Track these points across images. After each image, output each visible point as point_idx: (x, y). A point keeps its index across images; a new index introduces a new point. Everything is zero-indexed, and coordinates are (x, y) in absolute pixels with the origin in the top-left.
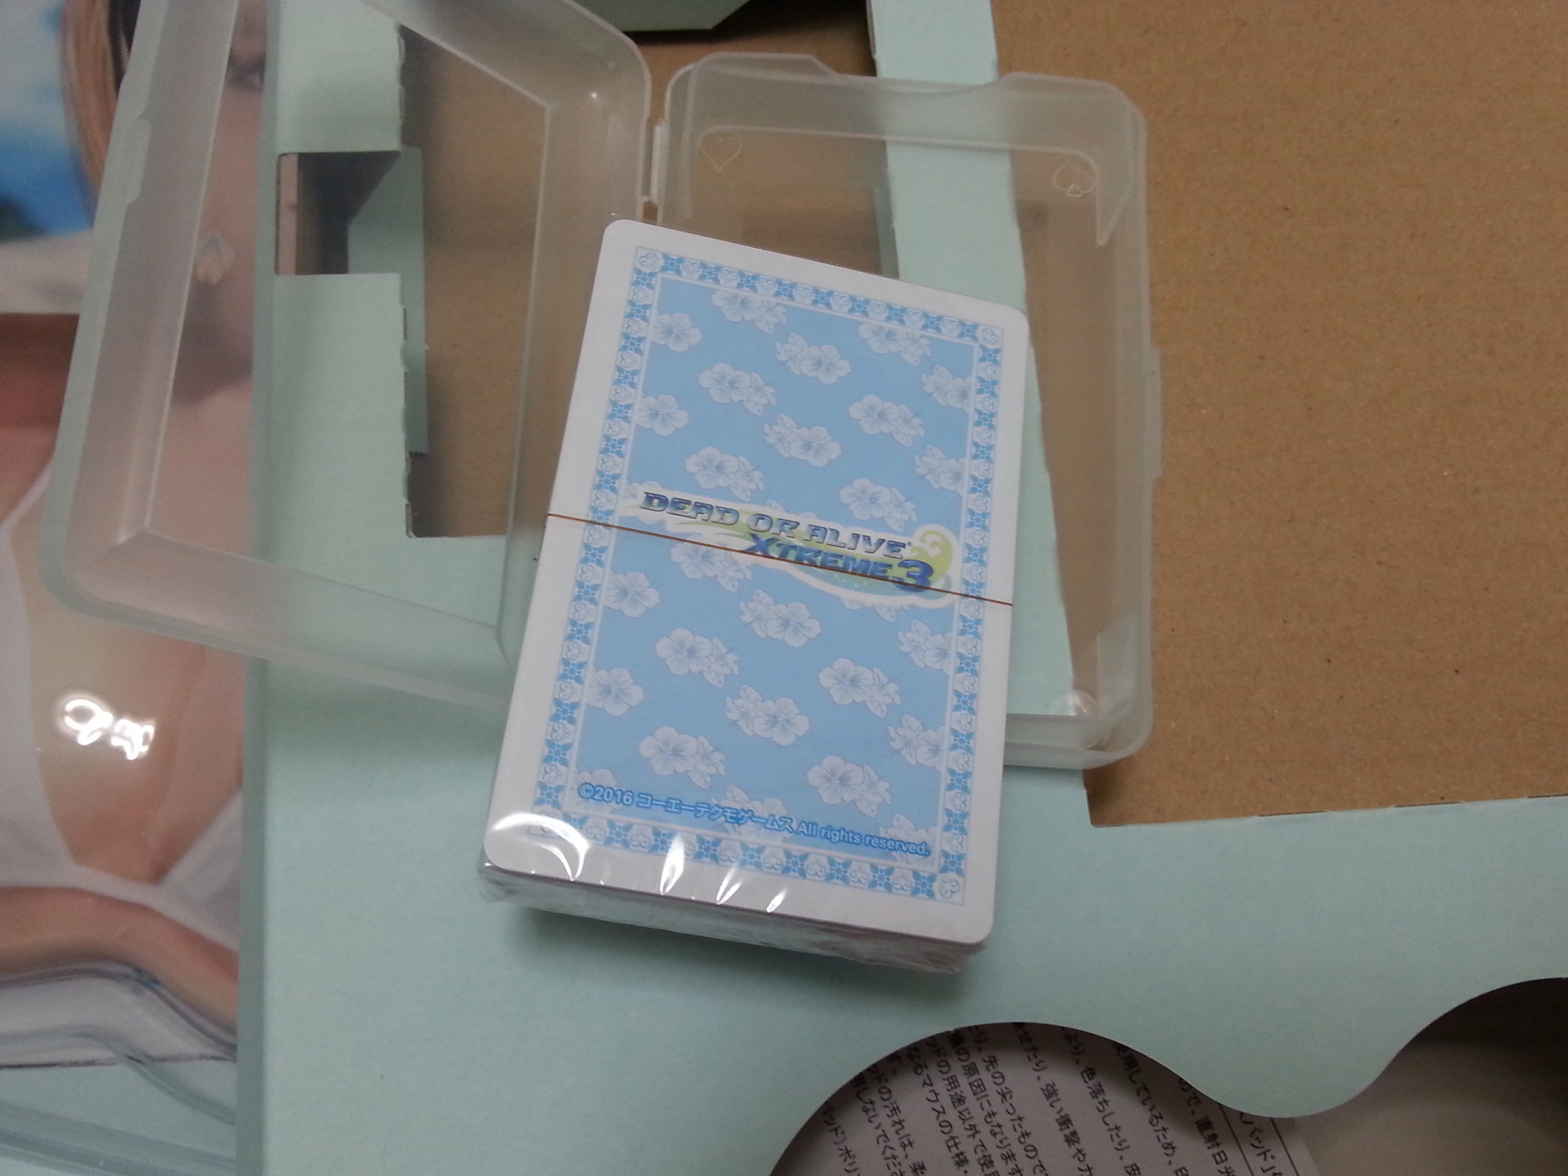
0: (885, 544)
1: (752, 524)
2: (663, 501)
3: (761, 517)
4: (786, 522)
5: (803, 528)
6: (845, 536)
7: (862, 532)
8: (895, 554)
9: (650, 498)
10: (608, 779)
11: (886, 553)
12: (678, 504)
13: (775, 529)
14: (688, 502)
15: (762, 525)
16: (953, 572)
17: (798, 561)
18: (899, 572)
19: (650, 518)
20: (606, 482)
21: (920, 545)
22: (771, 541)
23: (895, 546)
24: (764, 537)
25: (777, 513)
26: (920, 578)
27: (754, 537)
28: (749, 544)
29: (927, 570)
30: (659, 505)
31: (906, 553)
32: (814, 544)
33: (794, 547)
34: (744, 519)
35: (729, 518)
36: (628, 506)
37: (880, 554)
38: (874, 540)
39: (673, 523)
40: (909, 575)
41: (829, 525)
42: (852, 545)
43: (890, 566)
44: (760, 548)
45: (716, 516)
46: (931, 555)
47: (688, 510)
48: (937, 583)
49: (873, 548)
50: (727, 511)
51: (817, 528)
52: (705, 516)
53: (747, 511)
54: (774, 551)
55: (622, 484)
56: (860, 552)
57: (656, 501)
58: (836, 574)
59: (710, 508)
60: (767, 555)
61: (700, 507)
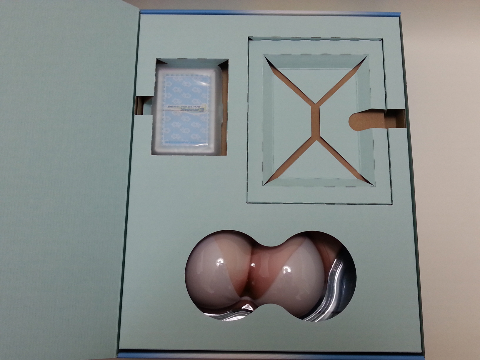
2: (170, 106)
3: (182, 106)
5: (187, 107)
6: (193, 107)
7: (195, 106)
9: (168, 106)
10: (168, 140)
12: (172, 107)
13: (184, 107)
16: (207, 108)
17: (187, 111)
18: (200, 110)
19: (169, 109)
20: (163, 105)
21: (202, 106)
22: (184, 109)
23: (199, 107)
24: (183, 109)
25: (184, 105)
26: (202, 110)
27: (182, 109)
28: (181, 110)
29: (203, 109)
31: (200, 107)
32: (189, 108)
33: (186, 109)
34: (180, 107)
35: (178, 107)
36: (166, 108)
37: (197, 108)
38: (196, 107)
39: (171, 109)
41: (191, 106)
44: (183, 110)
46: (204, 107)
47: (173, 107)
48: (205, 110)
50: (178, 106)
51: (189, 106)
53: (180, 106)
54: (184, 110)
55: (165, 105)
56: (195, 108)
58: (192, 112)
59: (176, 106)
60: (183, 111)
61: (174, 106)
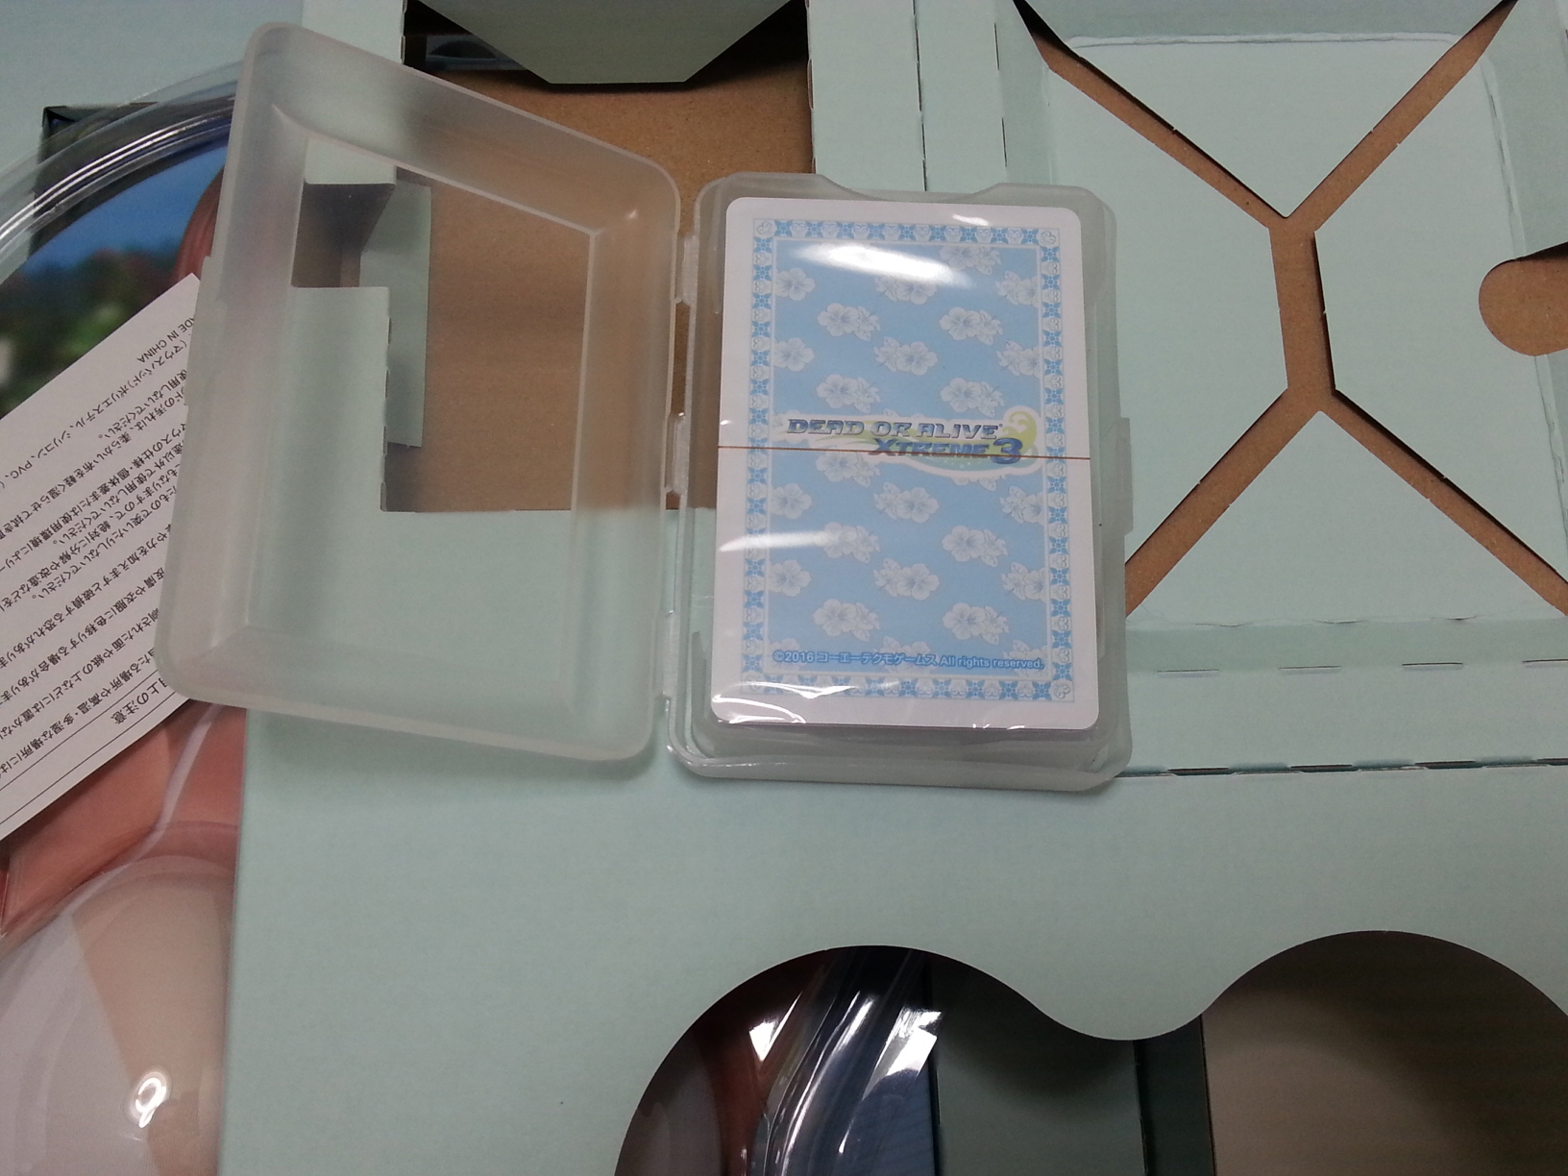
0: (981, 429)
1: (875, 430)
2: (804, 424)
3: (881, 424)
4: (901, 425)
5: (915, 427)
6: (949, 429)
7: (962, 422)
8: (990, 436)
9: (793, 423)
10: (793, 645)
11: (983, 436)
12: (816, 425)
13: (893, 432)
14: (824, 422)
15: (883, 430)
16: (1040, 442)
17: (915, 453)
18: (996, 450)
19: (795, 439)
20: (757, 417)
21: (1010, 425)
22: (891, 442)
23: (990, 429)
24: (885, 440)
25: (893, 418)
26: (1012, 451)
27: (878, 441)
28: (875, 447)
29: (1017, 444)
30: (801, 427)
31: (999, 434)
32: (925, 439)
33: (910, 444)
34: (868, 427)
35: (856, 429)
36: (777, 432)
37: (979, 438)
38: (972, 427)
39: (814, 440)
40: (1002, 450)
41: (934, 421)
42: (955, 434)
43: (987, 446)
44: (884, 448)
45: (846, 429)
46: (1019, 431)
47: (824, 428)
48: (1026, 451)
49: (972, 434)
50: (854, 423)
51: (925, 426)
52: (838, 430)
53: (869, 420)
54: (894, 448)
55: (770, 416)
56: (962, 438)
57: (798, 425)
58: (946, 460)
59: (840, 423)
60: (890, 453)
61: (832, 424)
